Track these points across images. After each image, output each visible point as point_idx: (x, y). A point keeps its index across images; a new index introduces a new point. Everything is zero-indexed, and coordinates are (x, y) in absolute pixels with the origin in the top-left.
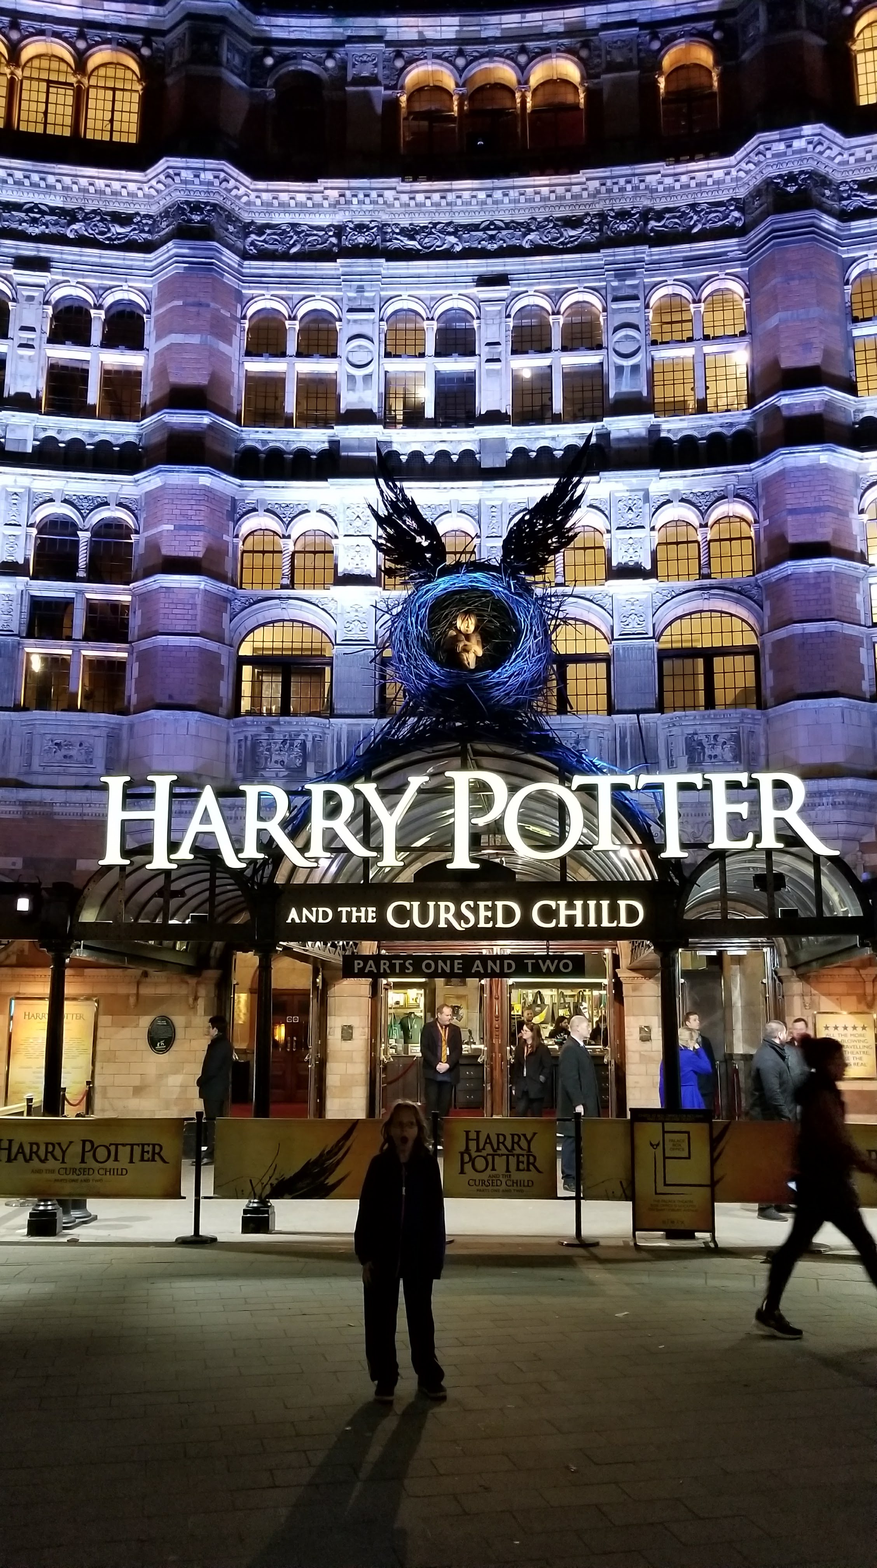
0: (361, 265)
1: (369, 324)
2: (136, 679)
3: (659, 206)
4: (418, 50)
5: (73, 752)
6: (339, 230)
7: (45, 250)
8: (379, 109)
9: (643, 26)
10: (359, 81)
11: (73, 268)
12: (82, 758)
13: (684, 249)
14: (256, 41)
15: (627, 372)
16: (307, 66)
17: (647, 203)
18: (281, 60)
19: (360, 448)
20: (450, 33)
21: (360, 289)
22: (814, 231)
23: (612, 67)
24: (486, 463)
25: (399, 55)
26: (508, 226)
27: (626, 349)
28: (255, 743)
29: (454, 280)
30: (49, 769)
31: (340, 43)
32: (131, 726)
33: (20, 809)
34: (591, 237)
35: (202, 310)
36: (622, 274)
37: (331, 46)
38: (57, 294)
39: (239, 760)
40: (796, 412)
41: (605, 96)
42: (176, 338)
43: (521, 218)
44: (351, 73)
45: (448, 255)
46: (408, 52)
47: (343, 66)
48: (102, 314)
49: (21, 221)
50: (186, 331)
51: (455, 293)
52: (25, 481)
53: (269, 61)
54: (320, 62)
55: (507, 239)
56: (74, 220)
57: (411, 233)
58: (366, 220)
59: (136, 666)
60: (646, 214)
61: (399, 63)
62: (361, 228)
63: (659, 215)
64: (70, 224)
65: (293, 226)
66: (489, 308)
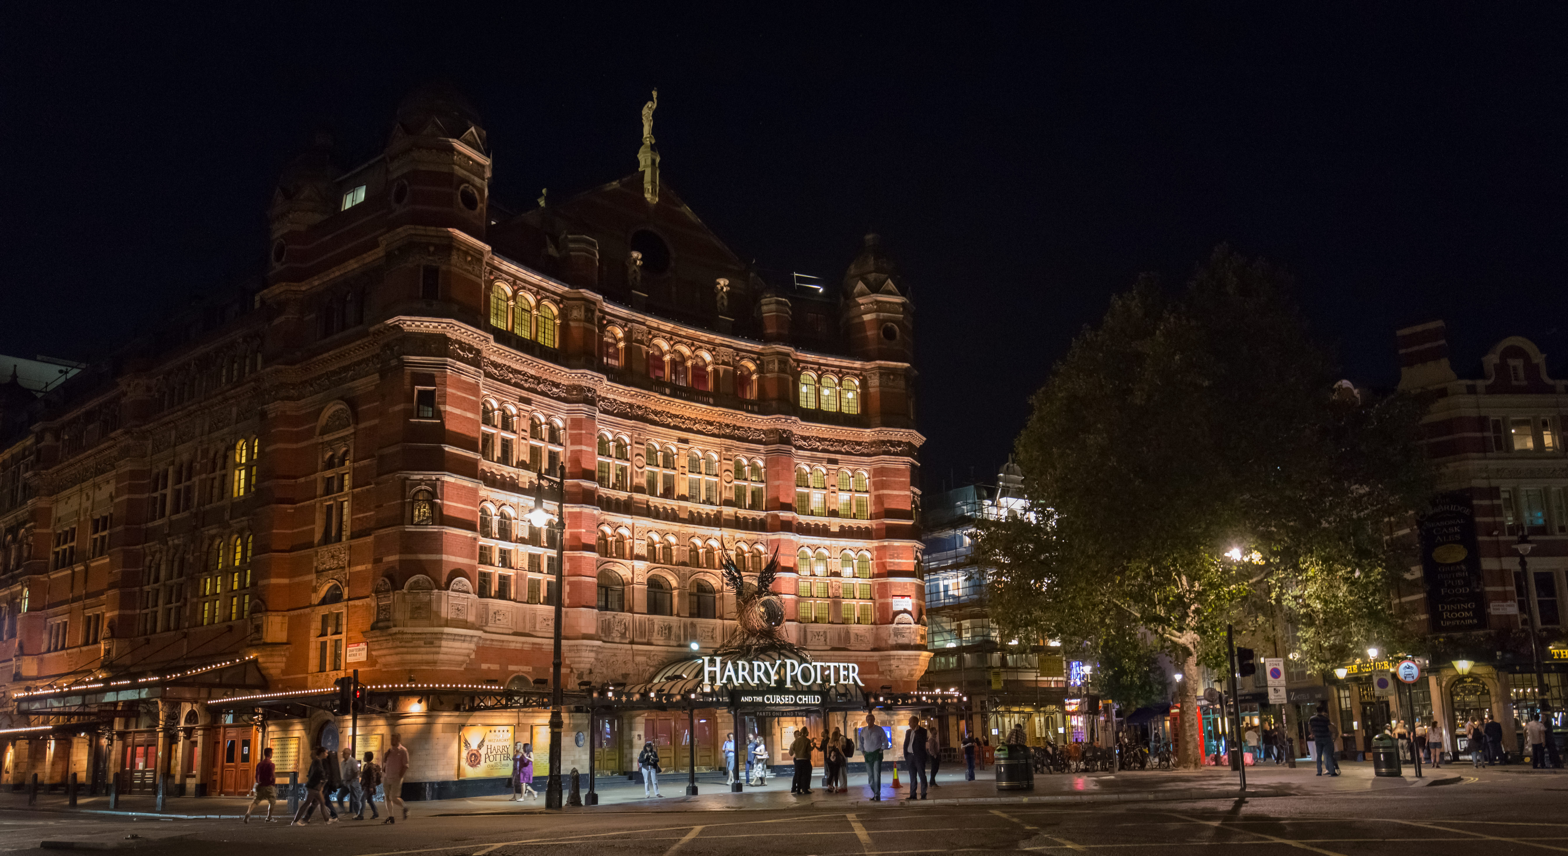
0: (640, 424)
1: (642, 449)
3: (738, 424)
4: (657, 333)
5: (550, 623)
6: (632, 407)
7: (531, 395)
8: (644, 356)
9: (733, 350)
10: (637, 341)
11: (539, 405)
13: (746, 445)
14: (601, 311)
15: (727, 489)
17: (734, 422)
18: (609, 322)
19: (641, 503)
20: (671, 330)
21: (639, 435)
22: (789, 453)
23: (724, 363)
24: (681, 516)
25: (650, 333)
26: (688, 420)
27: (729, 480)
28: (609, 621)
29: (670, 437)
30: (542, 630)
31: (630, 321)
32: (566, 614)
34: (716, 431)
36: (728, 449)
38: (533, 416)
39: (603, 629)
40: (784, 519)
41: (719, 374)
42: (584, 447)
43: (693, 416)
44: (634, 337)
45: (668, 426)
46: (654, 332)
47: (637, 334)
48: (548, 427)
49: (522, 381)
51: (669, 443)
52: (527, 502)
53: (605, 322)
55: (688, 424)
56: (541, 383)
57: (656, 413)
58: (641, 404)
59: (567, 588)
60: (734, 428)
61: (650, 337)
62: (640, 408)
63: (739, 428)
64: (538, 384)
65: (616, 401)
66: (681, 452)
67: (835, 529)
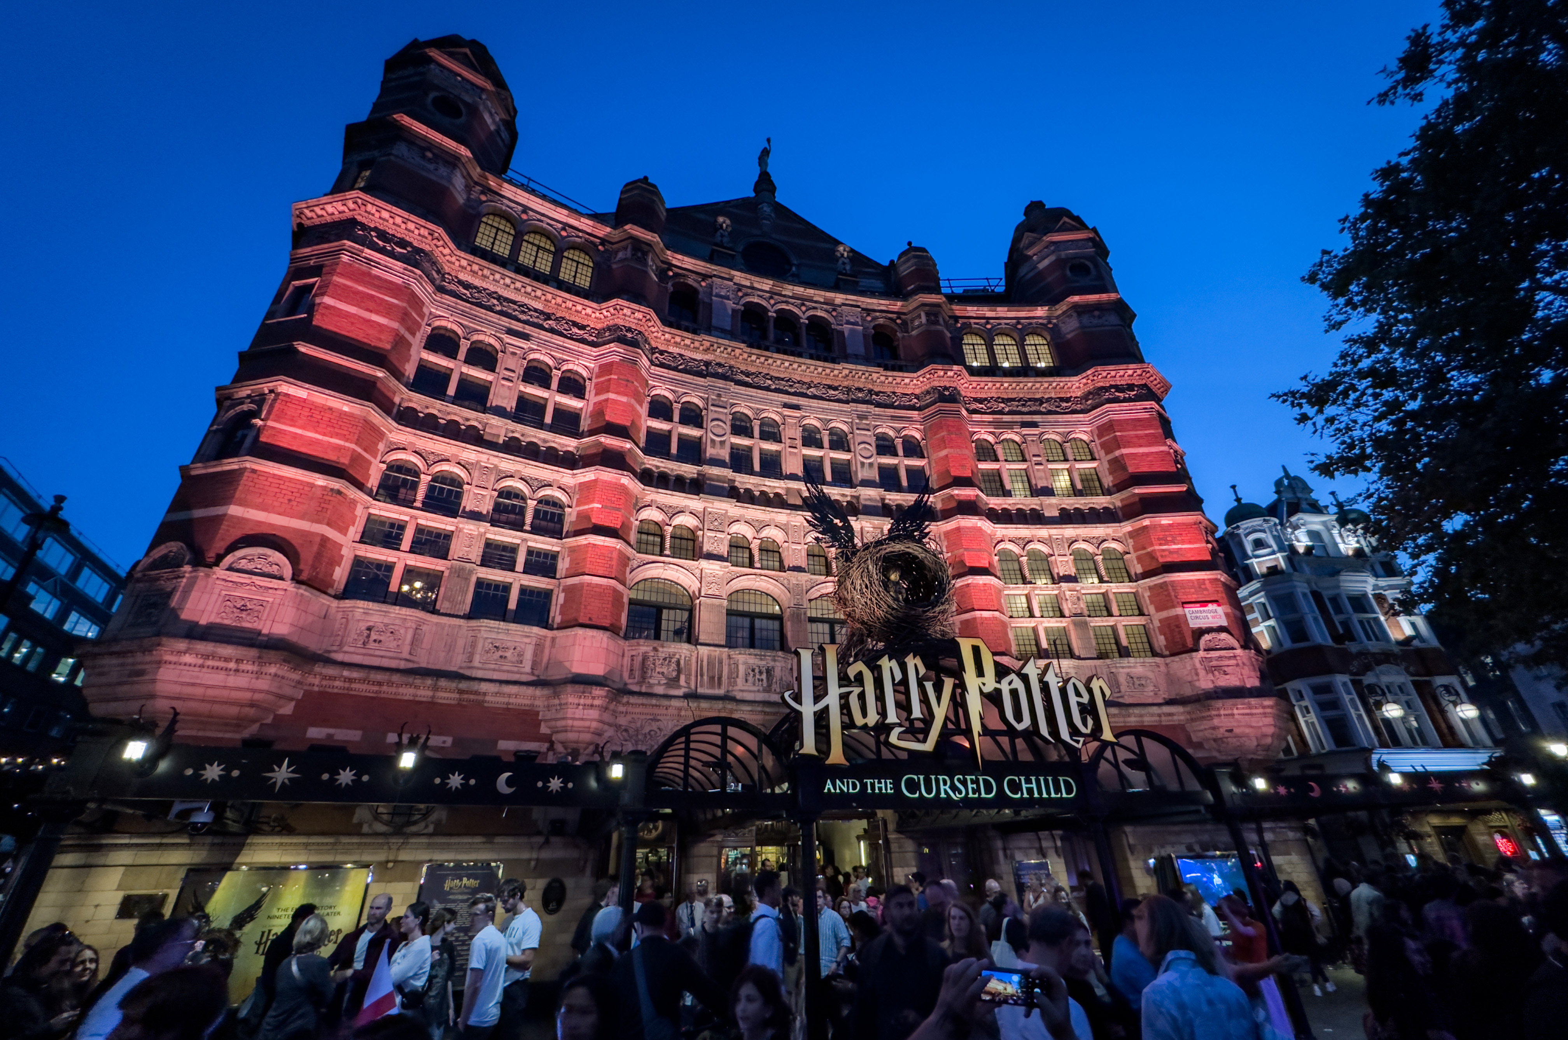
0: (720, 383)
1: (723, 414)
2: (562, 606)
3: (876, 389)
4: (750, 291)
5: (509, 654)
6: (707, 364)
7: (528, 330)
8: (730, 312)
9: (863, 309)
10: (719, 296)
11: (545, 343)
12: (515, 659)
13: (890, 412)
14: (663, 262)
15: (866, 466)
16: (690, 282)
17: (870, 386)
18: (676, 275)
19: (718, 480)
20: (767, 288)
21: (719, 396)
22: (958, 414)
23: (848, 323)
24: (791, 501)
25: (740, 290)
26: (799, 382)
27: (868, 455)
28: (645, 658)
29: (771, 402)
30: (487, 666)
31: (711, 277)
32: (553, 639)
33: (457, 696)
34: (841, 396)
35: (629, 384)
36: (861, 417)
37: (705, 277)
38: (532, 356)
39: (631, 670)
40: (960, 498)
41: (846, 334)
42: (612, 396)
43: (807, 380)
44: (715, 291)
45: (767, 389)
46: (745, 290)
47: (710, 287)
48: (559, 373)
49: (515, 310)
50: (617, 393)
51: (771, 409)
52: (495, 461)
53: (671, 273)
54: (699, 283)
55: (799, 388)
56: (550, 319)
57: (748, 374)
58: (723, 362)
59: (562, 596)
60: (870, 391)
61: (740, 294)
62: (719, 365)
63: (877, 394)
64: (545, 320)
65: (681, 355)
66: (789, 420)
67: (1052, 512)
